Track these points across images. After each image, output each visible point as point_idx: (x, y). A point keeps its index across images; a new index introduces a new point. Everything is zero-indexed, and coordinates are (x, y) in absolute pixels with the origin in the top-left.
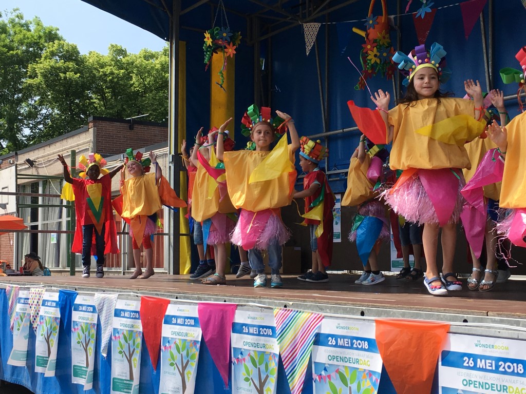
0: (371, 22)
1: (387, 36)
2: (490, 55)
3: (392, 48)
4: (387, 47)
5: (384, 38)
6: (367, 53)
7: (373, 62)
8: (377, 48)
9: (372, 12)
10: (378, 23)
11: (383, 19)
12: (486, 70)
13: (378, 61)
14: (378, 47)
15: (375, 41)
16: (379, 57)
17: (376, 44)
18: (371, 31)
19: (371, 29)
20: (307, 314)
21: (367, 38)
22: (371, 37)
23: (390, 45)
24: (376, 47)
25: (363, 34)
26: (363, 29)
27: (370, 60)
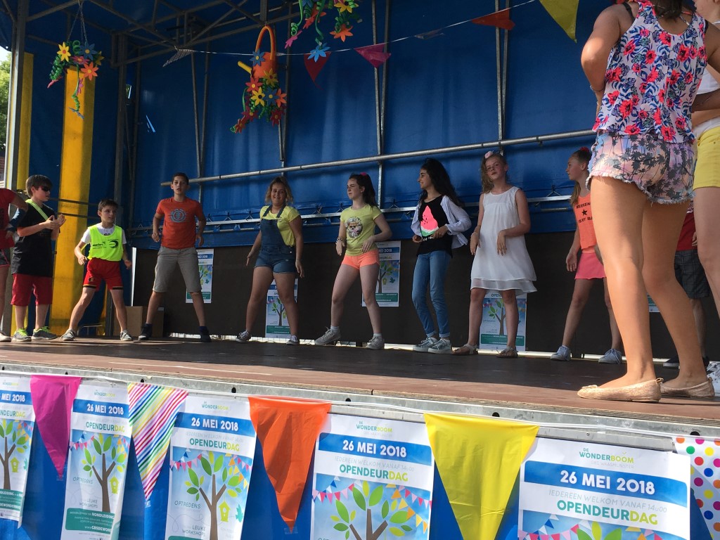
0: (257, 58)
1: (275, 75)
2: (383, 108)
3: (280, 90)
4: (274, 88)
5: (271, 77)
6: (251, 92)
7: (257, 103)
8: (262, 89)
9: (260, 47)
10: (265, 60)
11: (270, 56)
12: (378, 123)
13: (263, 103)
14: (264, 87)
15: (261, 80)
16: (264, 99)
17: (261, 84)
18: (257, 68)
19: (257, 66)
20: (167, 391)
21: (253, 76)
22: (257, 74)
23: (277, 87)
24: (261, 87)
25: (249, 70)
26: (250, 64)
27: (254, 101)
